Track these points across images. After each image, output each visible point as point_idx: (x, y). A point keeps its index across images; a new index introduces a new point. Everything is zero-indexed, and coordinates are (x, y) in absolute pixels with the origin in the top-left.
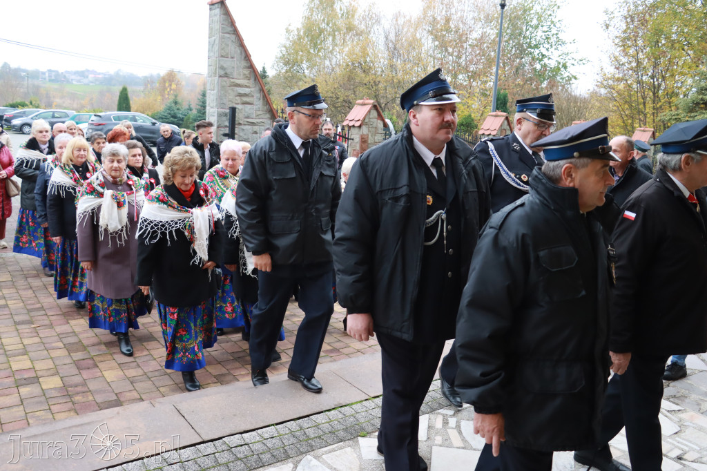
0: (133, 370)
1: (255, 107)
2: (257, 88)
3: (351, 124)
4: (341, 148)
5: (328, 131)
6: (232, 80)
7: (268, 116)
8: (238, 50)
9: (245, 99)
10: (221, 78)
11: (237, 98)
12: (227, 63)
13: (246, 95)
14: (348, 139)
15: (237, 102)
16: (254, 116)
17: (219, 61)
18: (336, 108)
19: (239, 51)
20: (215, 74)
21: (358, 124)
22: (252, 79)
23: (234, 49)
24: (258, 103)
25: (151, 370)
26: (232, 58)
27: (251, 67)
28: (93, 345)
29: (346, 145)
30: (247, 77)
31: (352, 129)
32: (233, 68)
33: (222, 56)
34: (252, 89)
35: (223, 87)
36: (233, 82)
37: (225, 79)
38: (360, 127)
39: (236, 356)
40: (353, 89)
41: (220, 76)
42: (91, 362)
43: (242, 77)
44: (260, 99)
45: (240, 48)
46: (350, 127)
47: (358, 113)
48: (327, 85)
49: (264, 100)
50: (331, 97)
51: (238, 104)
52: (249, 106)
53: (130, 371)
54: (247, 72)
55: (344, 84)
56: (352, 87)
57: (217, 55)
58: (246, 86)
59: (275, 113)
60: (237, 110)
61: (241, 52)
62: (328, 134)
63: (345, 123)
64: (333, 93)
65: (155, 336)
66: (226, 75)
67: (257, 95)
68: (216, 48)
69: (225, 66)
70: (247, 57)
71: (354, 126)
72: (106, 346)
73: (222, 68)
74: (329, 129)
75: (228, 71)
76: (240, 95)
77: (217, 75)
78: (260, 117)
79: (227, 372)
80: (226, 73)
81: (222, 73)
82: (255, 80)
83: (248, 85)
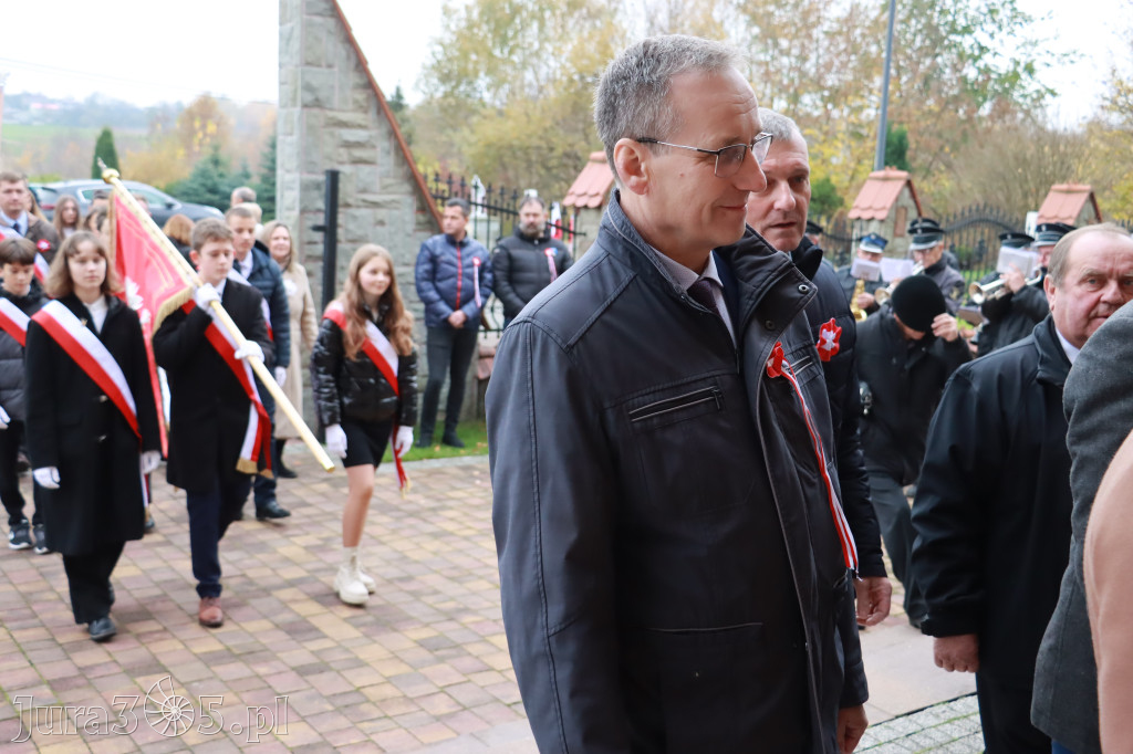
0: (111, 741)
1: (379, 169)
2: (384, 129)
3: (580, 203)
4: (561, 253)
5: (531, 219)
6: (331, 114)
7: (407, 187)
8: (342, 50)
9: (358, 153)
10: (306, 110)
11: (342, 151)
12: (319, 77)
13: (359, 145)
14: (575, 233)
15: (340, 159)
16: (377, 187)
17: (303, 73)
18: (548, 169)
19: (343, 53)
20: (294, 99)
21: (594, 202)
22: (372, 115)
23: (332, 48)
24: (385, 161)
25: (151, 739)
26: (330, 66)
27: (370, 85)
28: (24, 687)
29: (569, 246)
30: (361, 107)
31: (583, 213)
32: (332, 87)
33: (308, 64)
34: (374, 132)
35: (311, 129)
36: (332, 118)
37: (316, 111)
38: (599, 208)
39: (340, 702)
40: (584, 130)
41: (305, 106)
42: (16, 727)
43: (351, 106)
44: (388, 153)
45: (347, 46)
46: (577, 210)
47: (594, 180)
48: (529, 121)
49: (397, 153)
50: (539, 148)
51: (342, 163)
52: (365, 169)
53: (105, 743)
54: (361, 96)
55: (564, 120)
56: (581, 126)
57: (296, 60)
58: (360, 127)
59: (422, 182)
60: (341, 177)
61: (348, 58)
62: (532, 225)
63: (568, 201)
64: (541, 138)
65: (164, 661)
66: (318, 103)
67: (384, 144)
68: (296, 45)
69: (315, 83)
70: (360, 65)
71: (586, 207)
72: (53, 689)
73: (308, 88)
74: (535, 215)
75: (322, 95)
76: (348, 145)
77: (299, 103)
78: (390, 189)
79: (319, 739)
80: (317, 100)
81: (309, 98)
82: (379, 113)
83: (363, 123)
